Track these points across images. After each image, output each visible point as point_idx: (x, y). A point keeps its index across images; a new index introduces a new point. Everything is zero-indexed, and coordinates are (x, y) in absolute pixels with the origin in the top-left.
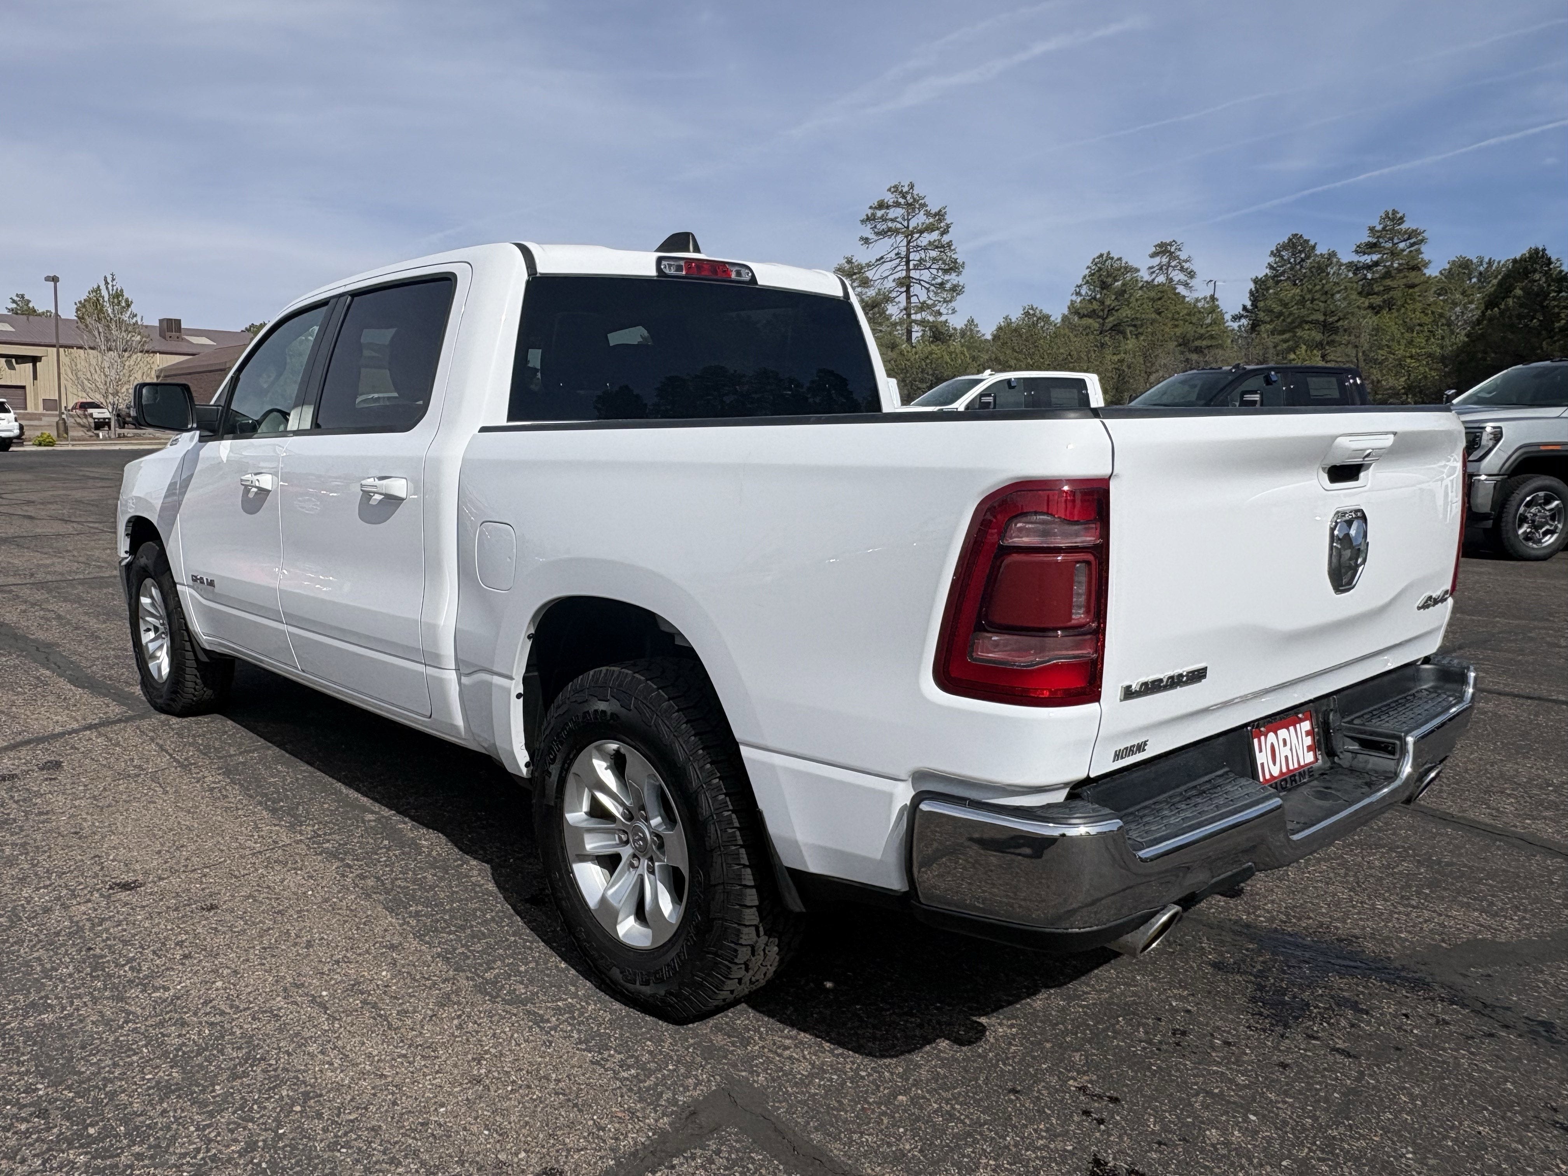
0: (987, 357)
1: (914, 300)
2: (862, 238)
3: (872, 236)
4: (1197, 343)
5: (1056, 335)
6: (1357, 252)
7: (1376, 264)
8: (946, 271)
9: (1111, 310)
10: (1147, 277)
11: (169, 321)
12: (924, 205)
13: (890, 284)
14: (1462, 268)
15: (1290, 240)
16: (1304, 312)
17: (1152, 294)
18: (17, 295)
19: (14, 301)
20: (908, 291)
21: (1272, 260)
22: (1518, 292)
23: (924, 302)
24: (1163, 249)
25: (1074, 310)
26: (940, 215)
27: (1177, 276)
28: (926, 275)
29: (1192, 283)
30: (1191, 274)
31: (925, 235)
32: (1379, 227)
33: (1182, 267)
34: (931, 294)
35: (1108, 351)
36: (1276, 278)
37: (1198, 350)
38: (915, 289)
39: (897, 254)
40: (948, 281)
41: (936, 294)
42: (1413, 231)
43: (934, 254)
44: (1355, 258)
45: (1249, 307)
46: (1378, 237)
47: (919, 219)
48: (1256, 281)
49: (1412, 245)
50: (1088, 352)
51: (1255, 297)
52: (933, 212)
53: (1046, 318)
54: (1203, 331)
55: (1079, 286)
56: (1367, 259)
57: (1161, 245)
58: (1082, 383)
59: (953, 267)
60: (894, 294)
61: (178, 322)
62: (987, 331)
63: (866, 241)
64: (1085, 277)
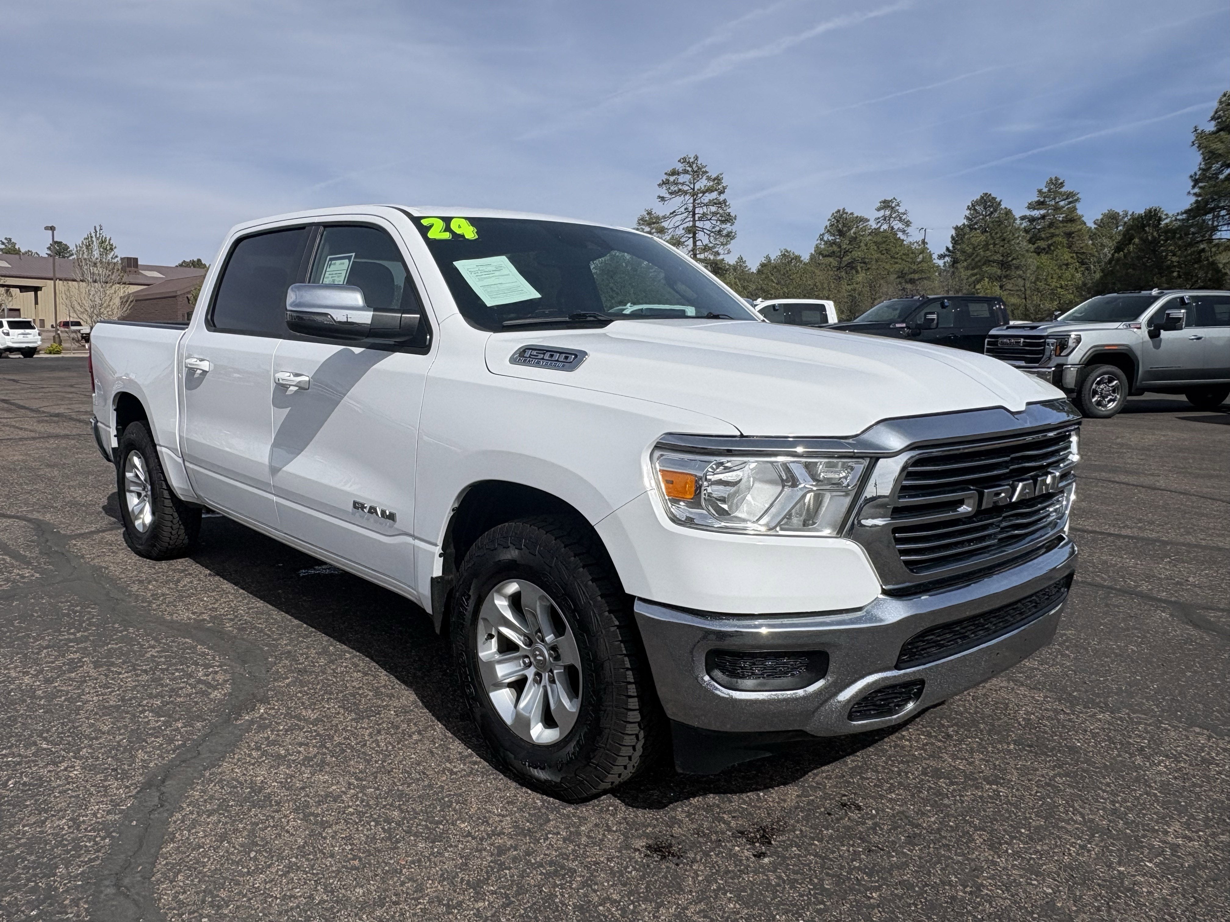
0: (754, 287)
1: (699, 243)
2: (659, 197)
3: (667, 195)
4: (912, 276)
5: (805, 271)
6: (1029, 208)
7: (1043, 217)
8: (723, 222)
9: (846, 252)
10: (874, 226)
11: (129, 259)
12: (706, 172)
13: (680, 231)
14: (1112, 218)
15: (982, 197)
16: (988, 253)
17: (879, 239)
18: (6, 239)
19: (3, 243)
20: (694, 237)
21: (967, 213)
22: (1137, 240)
23: (707, 245)
24: (886, 205)
25: (819, 252)
26: (718, 180)
27: (897, 225)
28: (707, 225)
29: (909, 230)
30: (908, 224)
31: (707, 194)
32: (1045, 190)
33: (901, 218)
34: (712, 239)
35: (844, 283)
36: (971, 228)
37: (912, 281)
38: (700, 235)
39: (686, 209)
40: (724, 229)
41: (716, 239)
42: (1070, 193)
43: (713, 209)
44: (1028, 213)
45: (951, 248)
46: (1045, 197)
47: (702, 183)
48: (957, 228)
49: (1070, 203)
50: (829, 283)
51: (955, 241)
52: (713, 177)
53: (797, 258)
54: (915, 267)
55: (823, 234)
56: (1036, 213)
57: (885, 202)
58: (822, 308)
59: (728, 219)
60: (683, 240)
61: (136, 260)
62: (753, 266)
63: (662, 199)
64: (826, 227)
